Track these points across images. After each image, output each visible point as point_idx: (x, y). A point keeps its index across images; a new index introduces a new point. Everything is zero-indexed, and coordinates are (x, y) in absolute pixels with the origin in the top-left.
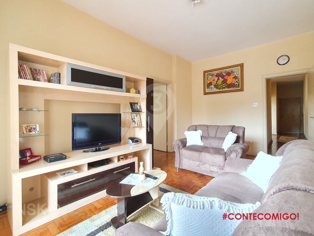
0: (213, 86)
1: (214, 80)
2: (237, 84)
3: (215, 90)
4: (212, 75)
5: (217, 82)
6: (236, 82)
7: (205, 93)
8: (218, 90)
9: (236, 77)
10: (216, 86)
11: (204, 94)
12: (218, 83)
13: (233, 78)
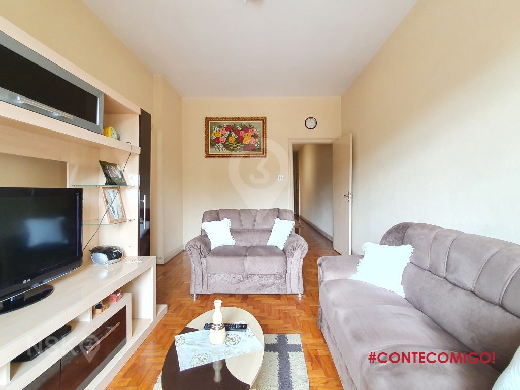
0: (220, 144)
1: (222, 135)
2: (257, 146)
3: (224, 151)
4: (220, 127)
5: (228, 138)
6: (257, 142)
7: (208, 156)
8: (229, 152)
9: (255, 136)
10: (226, 146)
11: (206, 157)
12: (229, 140)
13: (252, 136)
